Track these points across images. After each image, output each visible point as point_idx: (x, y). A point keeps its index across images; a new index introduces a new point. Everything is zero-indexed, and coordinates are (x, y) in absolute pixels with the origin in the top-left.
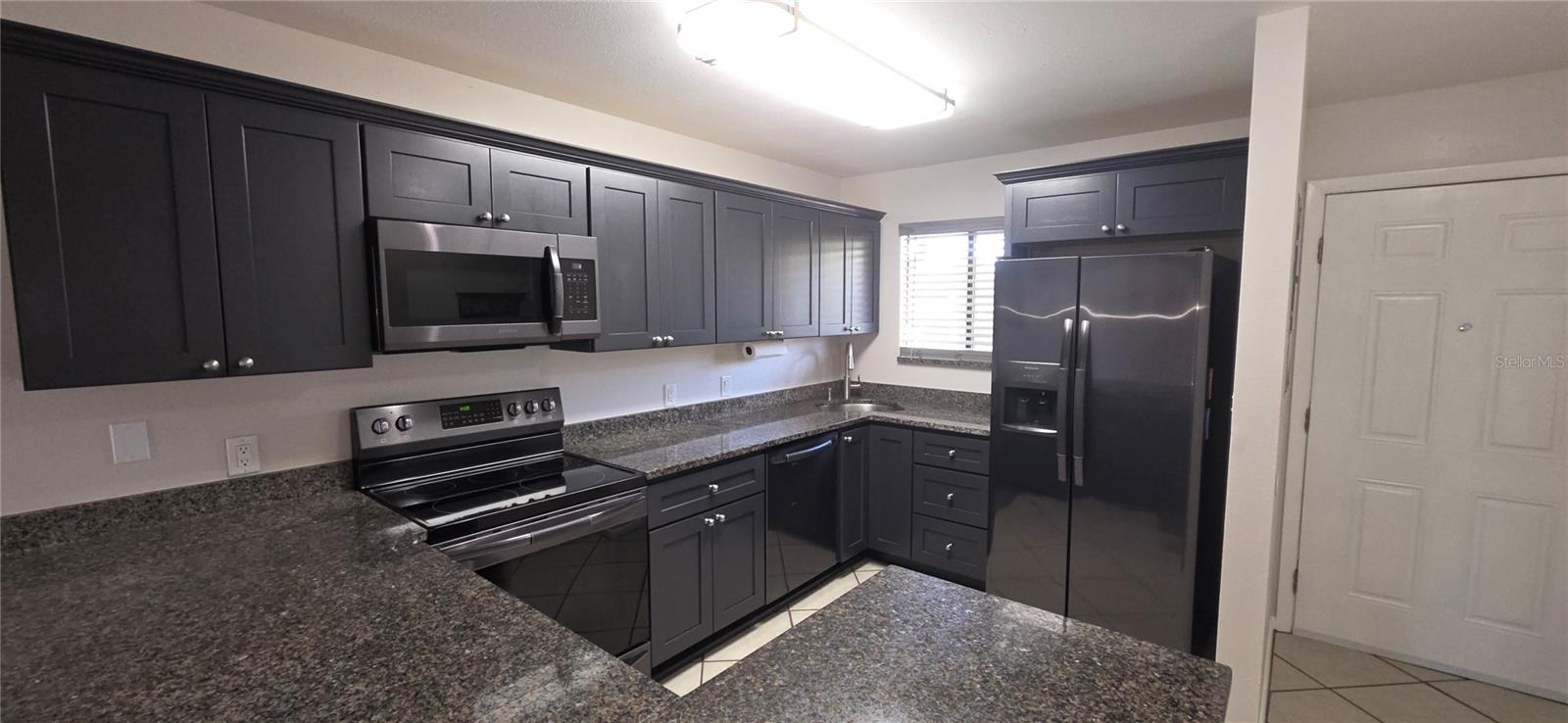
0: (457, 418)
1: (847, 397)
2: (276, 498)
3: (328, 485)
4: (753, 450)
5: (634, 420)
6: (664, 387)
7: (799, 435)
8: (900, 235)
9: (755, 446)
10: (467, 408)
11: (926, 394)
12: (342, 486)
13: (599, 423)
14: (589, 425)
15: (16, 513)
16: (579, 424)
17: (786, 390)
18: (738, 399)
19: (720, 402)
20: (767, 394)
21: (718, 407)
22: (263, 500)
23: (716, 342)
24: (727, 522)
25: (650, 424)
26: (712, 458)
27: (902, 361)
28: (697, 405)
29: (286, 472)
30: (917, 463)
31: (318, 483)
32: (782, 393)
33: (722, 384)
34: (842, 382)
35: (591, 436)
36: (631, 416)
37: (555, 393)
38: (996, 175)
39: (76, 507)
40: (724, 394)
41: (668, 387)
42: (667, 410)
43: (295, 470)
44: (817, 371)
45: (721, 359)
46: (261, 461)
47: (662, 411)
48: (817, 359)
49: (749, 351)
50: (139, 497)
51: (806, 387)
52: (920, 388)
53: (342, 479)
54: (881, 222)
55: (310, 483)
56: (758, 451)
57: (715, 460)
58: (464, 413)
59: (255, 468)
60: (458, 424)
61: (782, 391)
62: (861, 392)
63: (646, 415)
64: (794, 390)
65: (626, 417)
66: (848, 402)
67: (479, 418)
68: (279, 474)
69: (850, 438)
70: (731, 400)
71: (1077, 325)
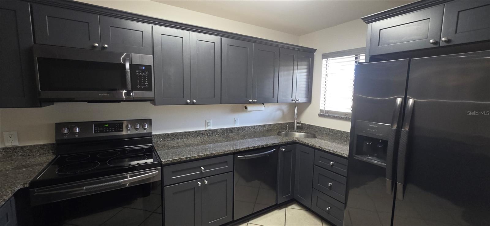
0: (101, 129)
1: (295, 130)
2: (23, 156)
3: (46, 152)
4: (226, 153)
5: (189, 134)
6: (206, 121)
7: (254, 147)
8: (322, 59)
9: (228, 151)
10: (107, 125)
11: (330, 131)
12: (52, 153)
13: (172, 134)
14: (168, 135)
16: (163, 134)
17: (266, 125)
18: (242, 127)
19: (232, 128)
20: (256, 126)
21: (232, 130)
22: (17, 156)
23: (221, 104)
25: (198, 136)
26: (201, 156)
27: (320, 115)
28: (221, 129)
29: (27, 146)
30: (316, 165)
31: (42, 151)
32: (264, 126)
33: (235, 121)
34: (294, 123)
35: (169, 139)
36: (188, 132)
37: (149, 121)
38: (362, 19)
40: (235, 125)
41: (207, 121)
42: (206, 130)
43: (32, 146)
44: (284, 116)
45: (234, 111)
46: (19, 143)
47: (203, 131)
48: (283, 112)
49: (246, 108)
51: (277, 124)
52: (327, 128)
53: (52, 150)
54: (314, 54)
55: (38, 150)
56: (228, 153)
57: (203, 157)
58: (106, 127)
59: (16, 143)
60: (102, 132)
61: (265, 125)
62: (302, 128)
63: (196, 132)
64: (270, 125)
65: (185, 132)
66: (295, 132)
67: (112, 130)
68: (25, 147)
69: (284, 150)
70: (238, 127)
71: (405, 101)
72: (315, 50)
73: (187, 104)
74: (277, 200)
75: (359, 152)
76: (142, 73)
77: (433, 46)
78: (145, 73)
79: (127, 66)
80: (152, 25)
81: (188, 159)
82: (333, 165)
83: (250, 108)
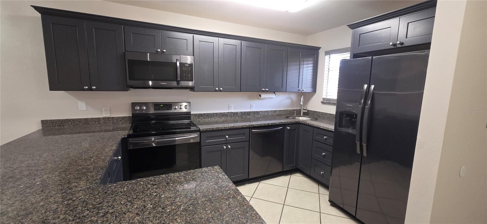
0: (158, 108)
1: (302, 115)
2: (113, 123)
3: (126, 122)
4: (244, 127)
5: (217, 114)
6: (229, 105)
7: (265, 124)
8: (325, 55)
9: (245, 126)
10: (162, 105)
12: (129, 122)
13: (204, 114)
14: (201, 114)
15: (60, 119)
16: (198, 114)
17: (277, 110)
18: (257, 111)
19: (249, 112)
20: (269, 111)
21: (249, 113)
22: (110, 123)
23: (241, 91)
24: (232, 148)
25: (223, 116)
26: (226, 127)
27: (323, 103)
28: (240, 112)
29: (115, 117)
30: (314, 140)
31: (123, 121)
32: (275, 111)
33: (251, 107)
34: (300, 110)
35: (202, 118)
36: (215, 113)
37: (189, 104)
38: (348, 26)
39: (71, 119)
40: (252, 109)
41: (230, 106)
42: (229, 113)
43: (118, 117)
44: (292, 104)
45: (251, 98)
46: (110, 114)
47: (227, 113)
48: (292, 100)
49: (260, 96)
50: (83, 119)
51: (286, 110)
52: (328, 113)
53: (129, 121)
54: (319, 51)
55: (121, 120)
56: (245, 127)
57: (227, 128)
58: (161, 107)
59: (108, 115)
60: (159, 110)
61: (276, 111)
62: (307, 114)
63: (221, 113)
64: (281, 111)
65: (214, 113)
66: (302, 117)
67: (165, 108)
68: (114, 117)
69: (289, 128)
70: (254, 111)
71: (369, 87)
72: (319, 48)
73: (216, 91)
74: (283, 169)
75: (340, 126)
76: (187, 69)
77: (392, 47)
78: (189, 69)
79: (178, 64)
80: (193, 35)
81: (217, 129)
82: (326, 139)
83: (263, 96)
